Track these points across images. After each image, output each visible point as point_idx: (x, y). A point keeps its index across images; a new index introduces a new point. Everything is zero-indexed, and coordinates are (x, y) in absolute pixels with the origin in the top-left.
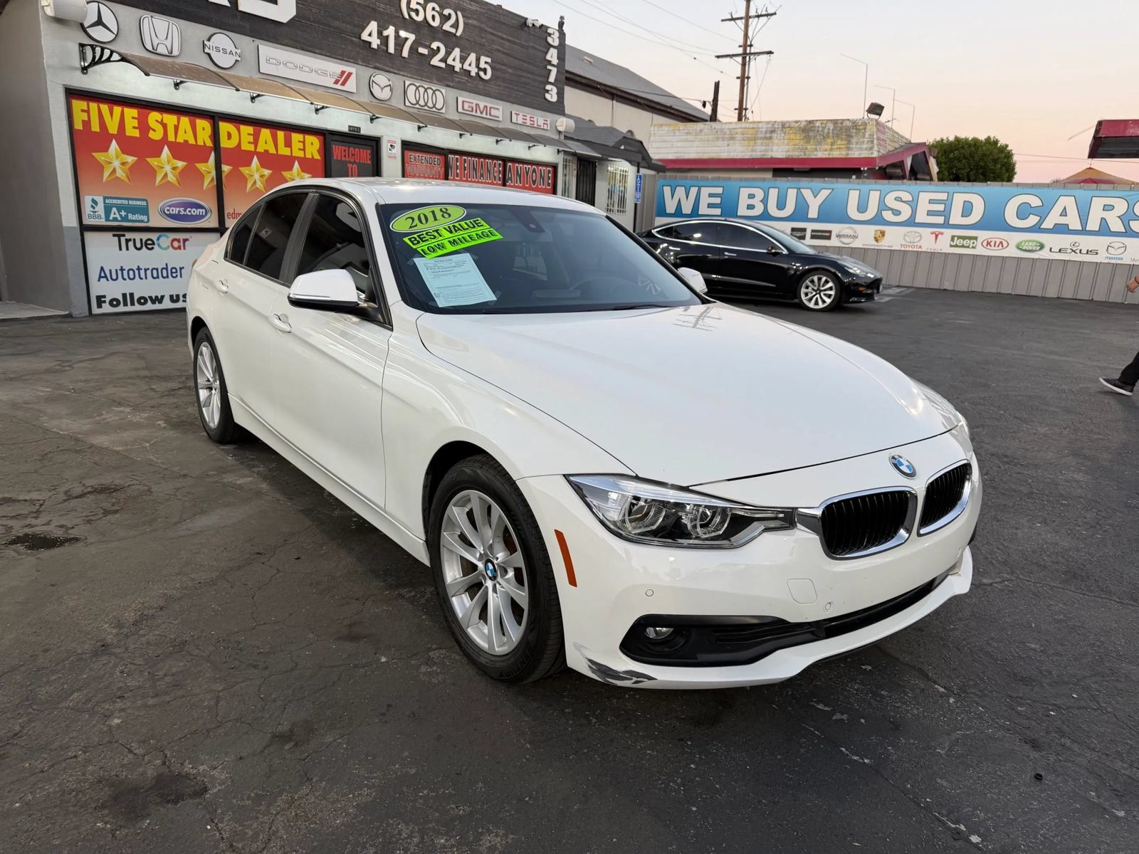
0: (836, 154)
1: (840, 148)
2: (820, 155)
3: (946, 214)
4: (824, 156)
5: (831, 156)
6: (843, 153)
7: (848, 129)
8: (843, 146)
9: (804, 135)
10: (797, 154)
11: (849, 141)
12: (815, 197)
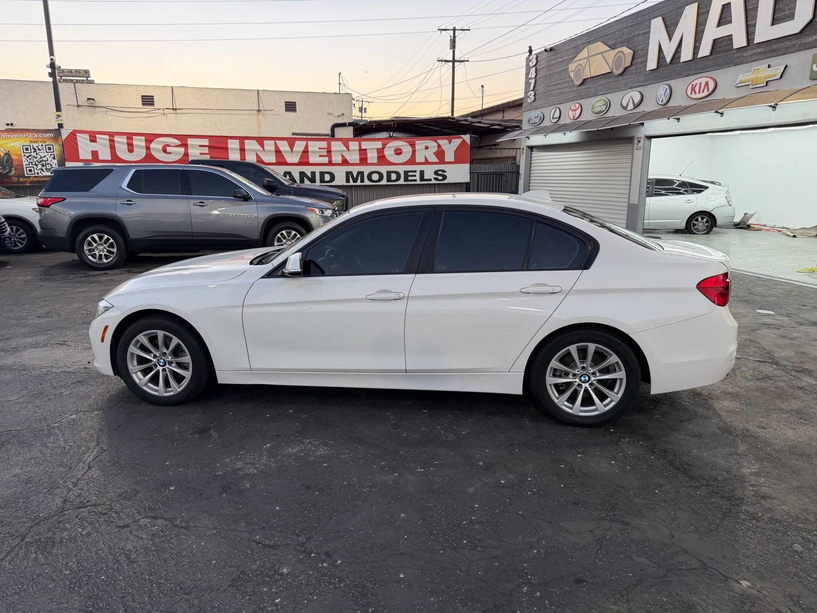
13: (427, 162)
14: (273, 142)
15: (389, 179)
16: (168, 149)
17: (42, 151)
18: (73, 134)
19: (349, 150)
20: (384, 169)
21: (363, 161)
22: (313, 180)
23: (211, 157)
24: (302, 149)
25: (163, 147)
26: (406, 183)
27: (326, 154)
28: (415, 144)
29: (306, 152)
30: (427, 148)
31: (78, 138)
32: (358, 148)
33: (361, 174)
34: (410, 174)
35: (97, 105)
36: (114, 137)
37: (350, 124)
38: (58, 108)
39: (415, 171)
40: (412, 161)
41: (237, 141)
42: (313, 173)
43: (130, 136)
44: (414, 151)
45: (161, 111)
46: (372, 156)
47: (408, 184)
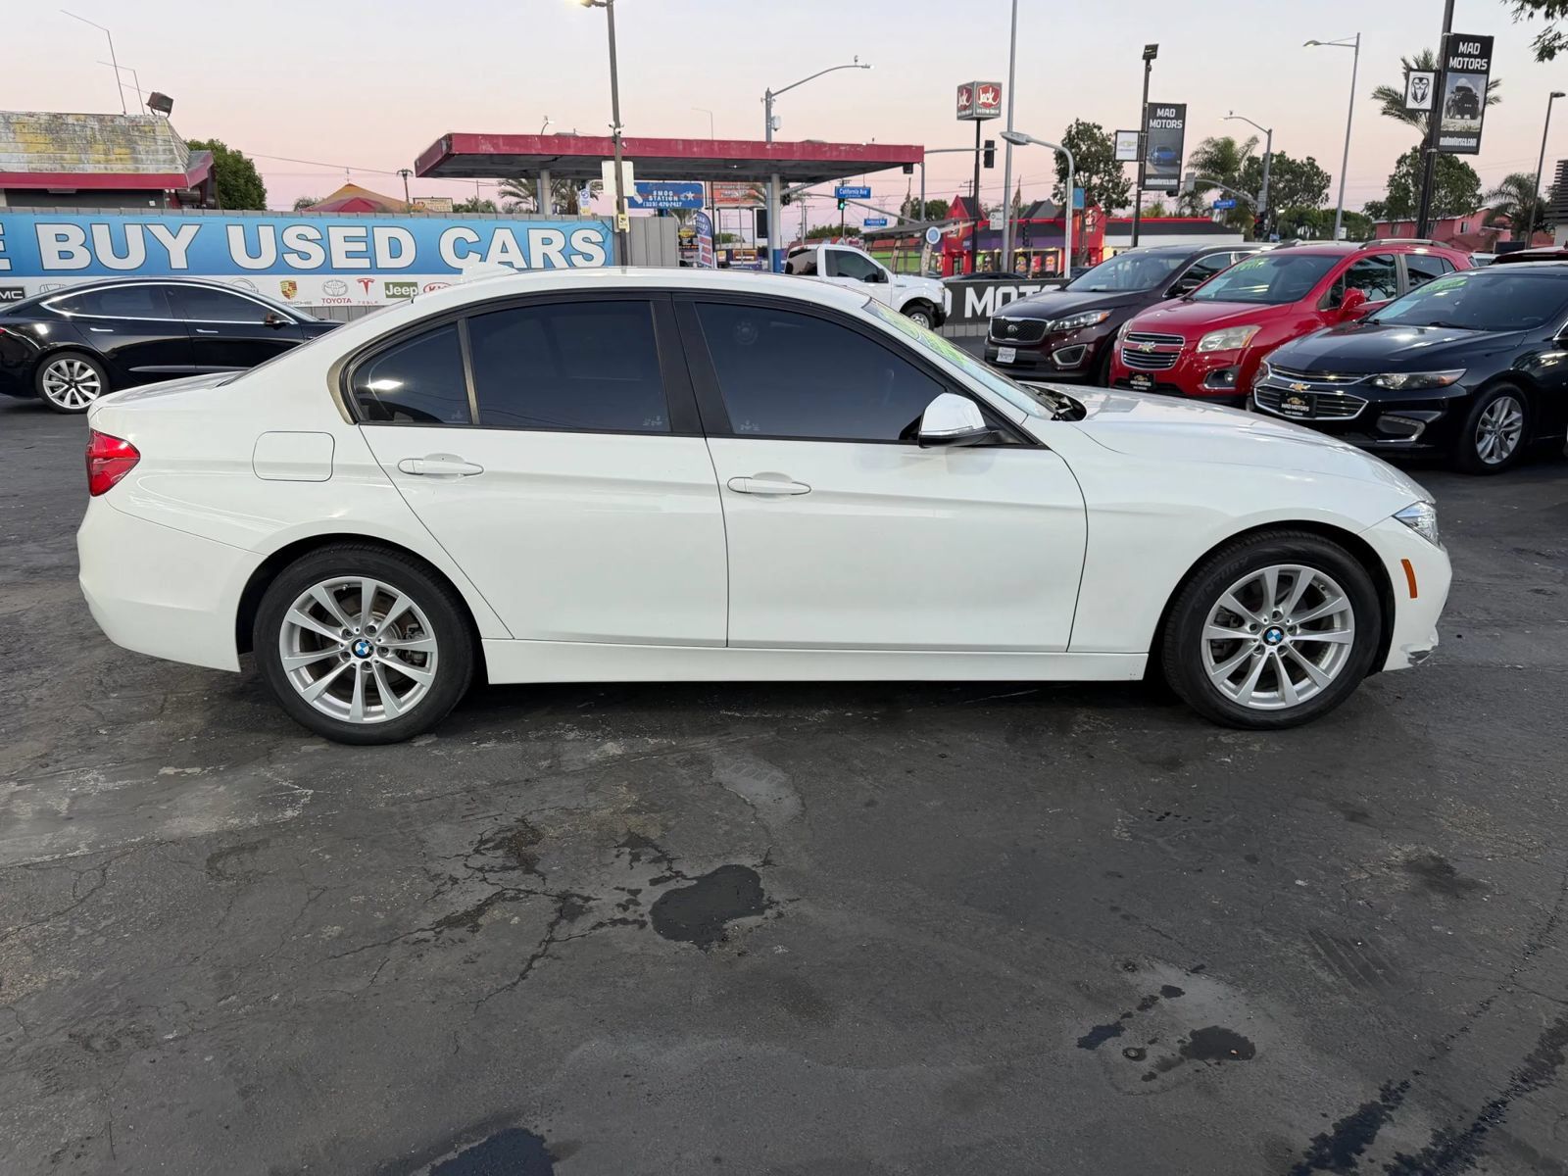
0: (117, 168)
1: (121, 159)
2: (90, 169)
3: (370, 253)
4: (97, 171)
5: (110, 172)
6: (129, 166)
7: (125, 132)
8: (126, 156)
9: (51, 136)
10: (46, 167)
11: (134, 149)
12: (175, 238)
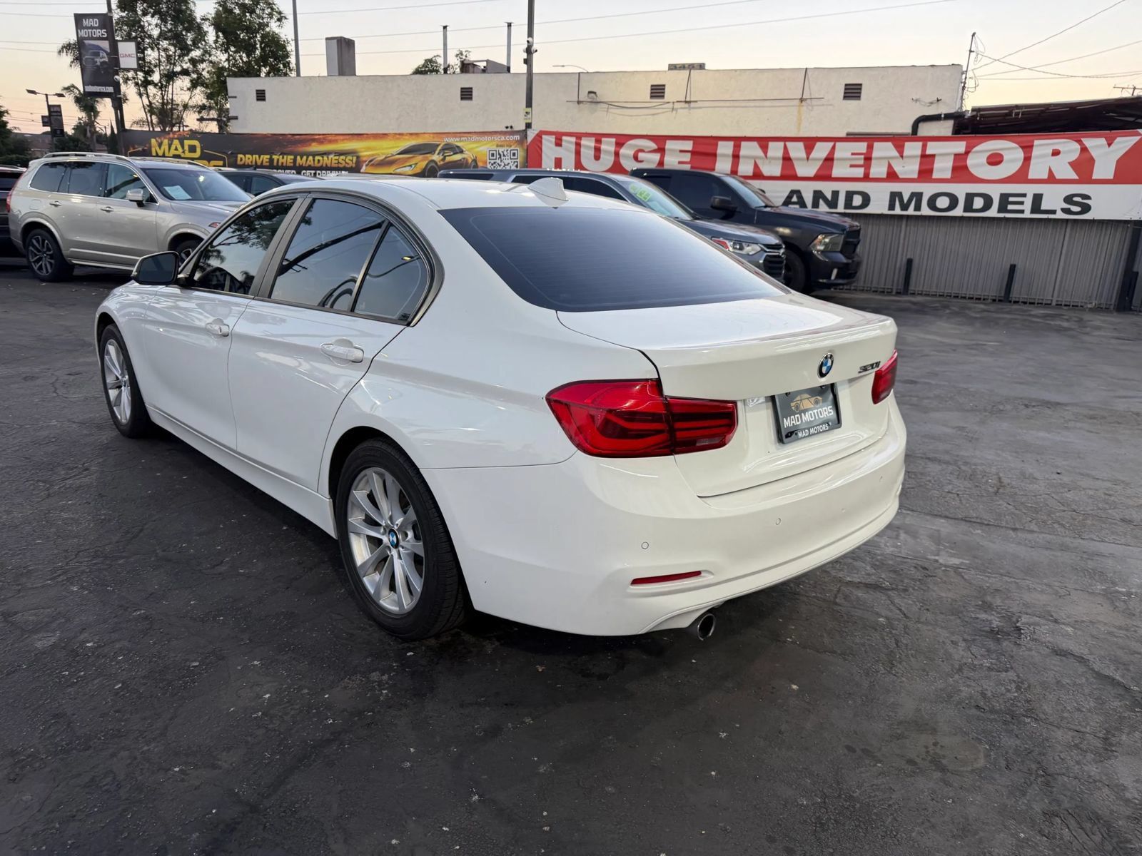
13: (1051, 179)
14: (782, 144)
15: (968, 207)
16: (641, 155)
17: (507, 157)
18: (539, 137)
19: (902, 157)
20: (961, 190)
21: (925, 173)
22: (833, 203)
23: (692, 167)
24: (824, 155)
25: (634, 154)
26: (1002, 215)
27: (862, 162)
28: (1032, 147)
29: (829, 160)
30: (1056, 153)
31: (543, 141)
32: (919, 152)
33: (917, 196)
34: (1011, 199)
35: (598, 100)
36: (581, 140)
37: (948, 117)
38: (529, 103)
39: (1024, 195)
40: (1021, 176)
41: (731, 144)
42: (835, 194)
43: (599, 138)
44: (1027, 159)
45: (670, 105)
46: (943, 167)
47: (1005, 218)
